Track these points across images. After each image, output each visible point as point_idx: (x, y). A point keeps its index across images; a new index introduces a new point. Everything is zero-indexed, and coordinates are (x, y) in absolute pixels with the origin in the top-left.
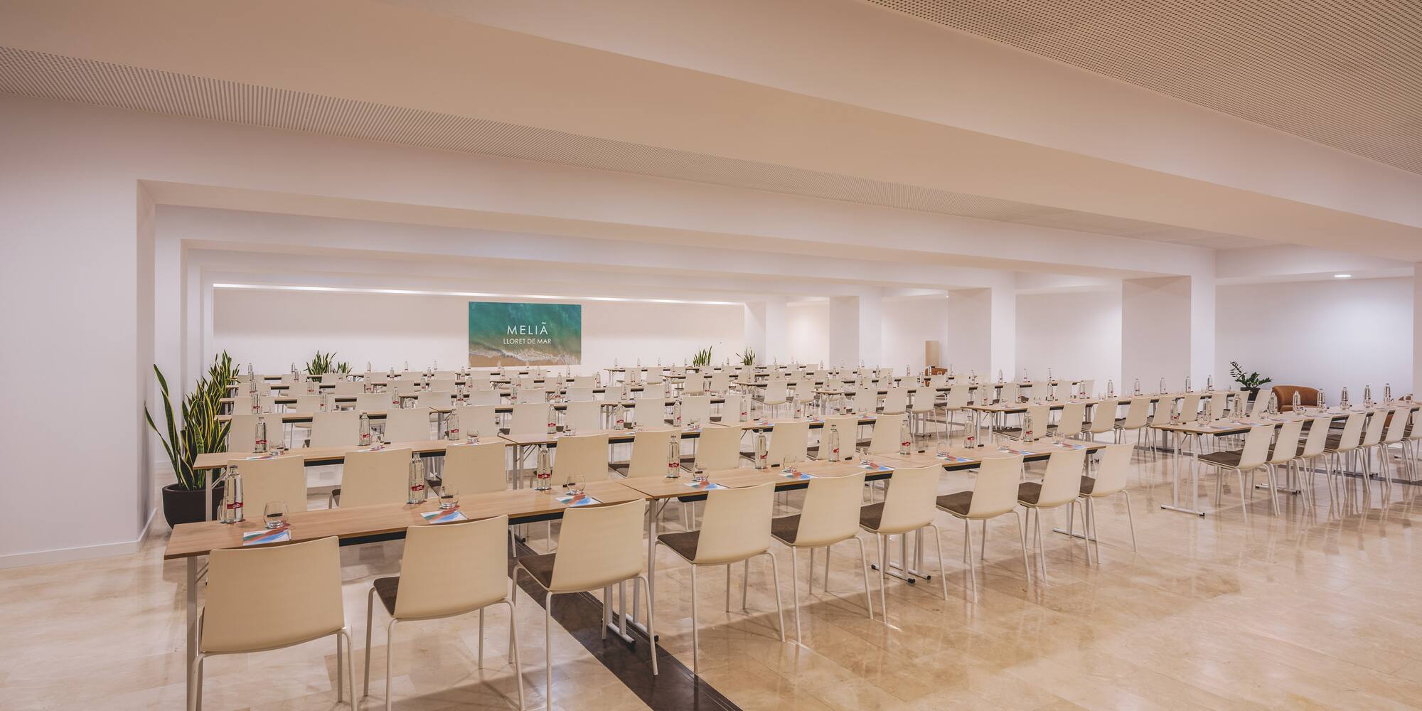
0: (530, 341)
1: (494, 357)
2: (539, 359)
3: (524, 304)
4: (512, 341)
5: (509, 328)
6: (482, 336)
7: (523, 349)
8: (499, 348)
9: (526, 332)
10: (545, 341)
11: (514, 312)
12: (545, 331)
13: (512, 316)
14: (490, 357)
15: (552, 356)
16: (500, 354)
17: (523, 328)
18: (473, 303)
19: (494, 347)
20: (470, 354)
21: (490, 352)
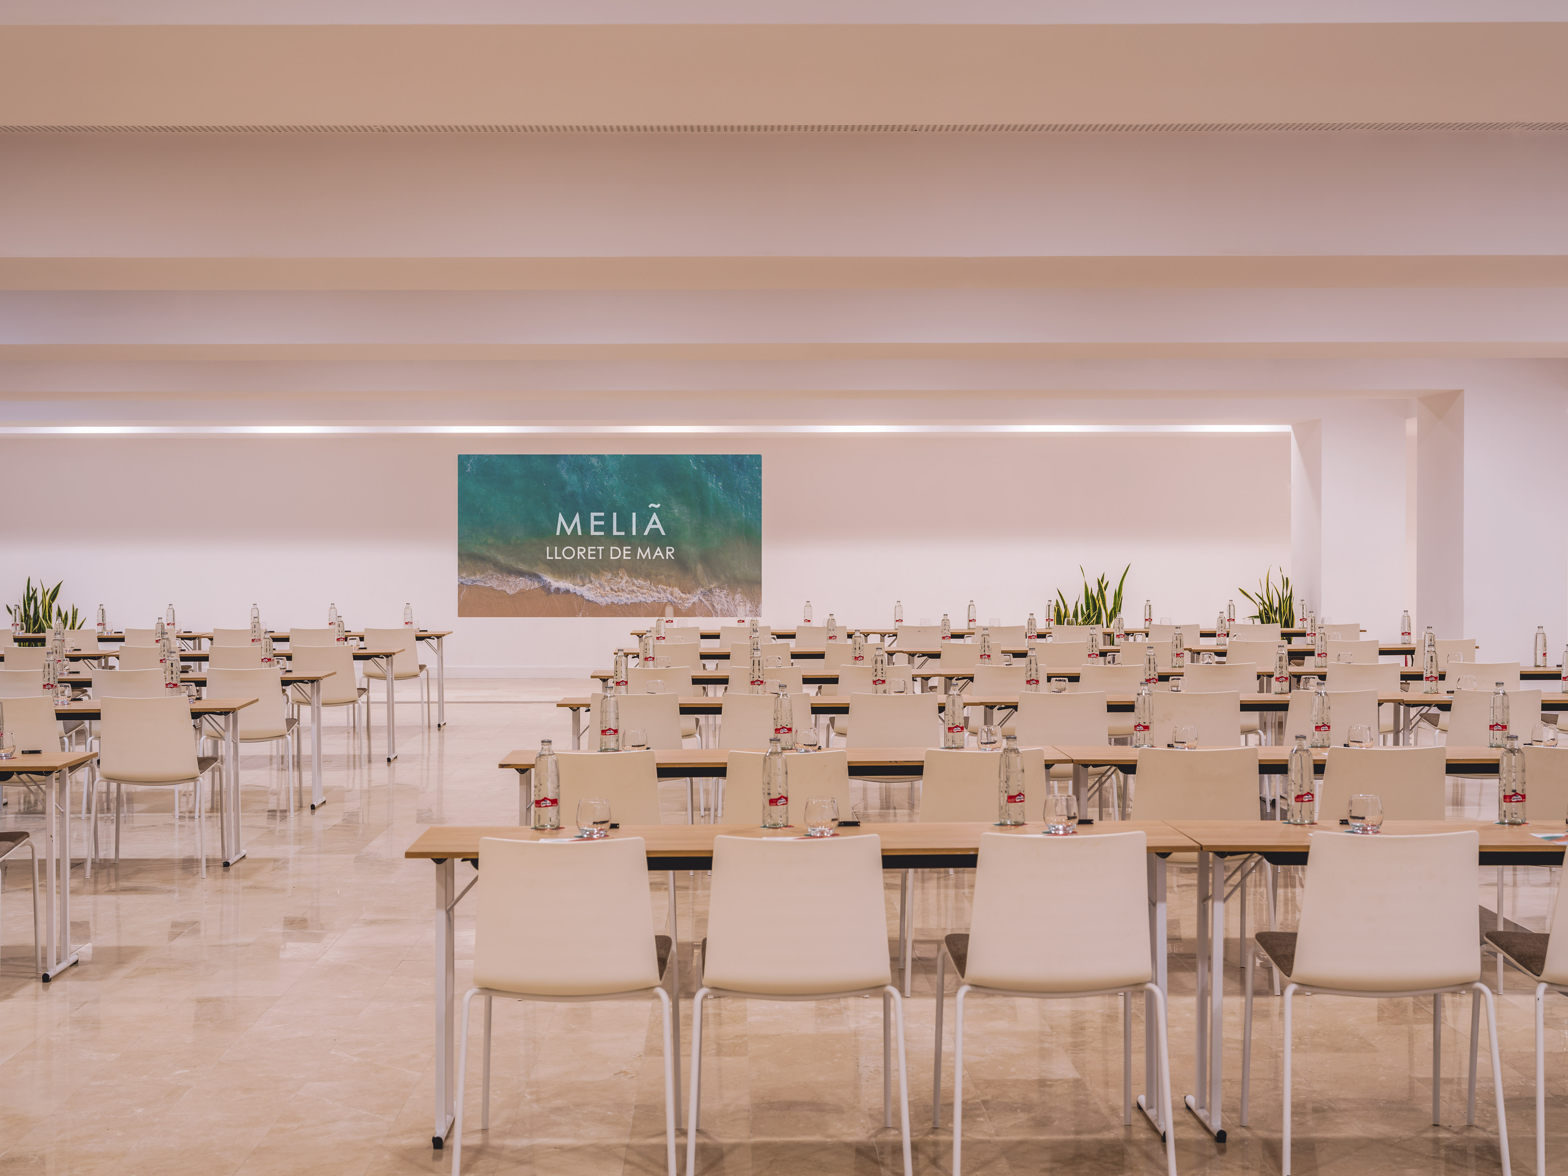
0: (615, 553)
1: (522, 593)
2: (641, 598)
3: (600, 457)
4: (569, 553)
5: (561, 519)
6: (491, 540)
7: (597, 573)
8: (536, 570)
9: (607, 528)
10: (658, 552)
11: (574, 478)
12: (659, 526)
13: (569, 489)
14: (511, 592)
15: (676, 591)
16: (536, 585)
17: (597, 519)
18: (468, 457)
19: (522, 567)
20: (461, 585)
21: (512, 579)
